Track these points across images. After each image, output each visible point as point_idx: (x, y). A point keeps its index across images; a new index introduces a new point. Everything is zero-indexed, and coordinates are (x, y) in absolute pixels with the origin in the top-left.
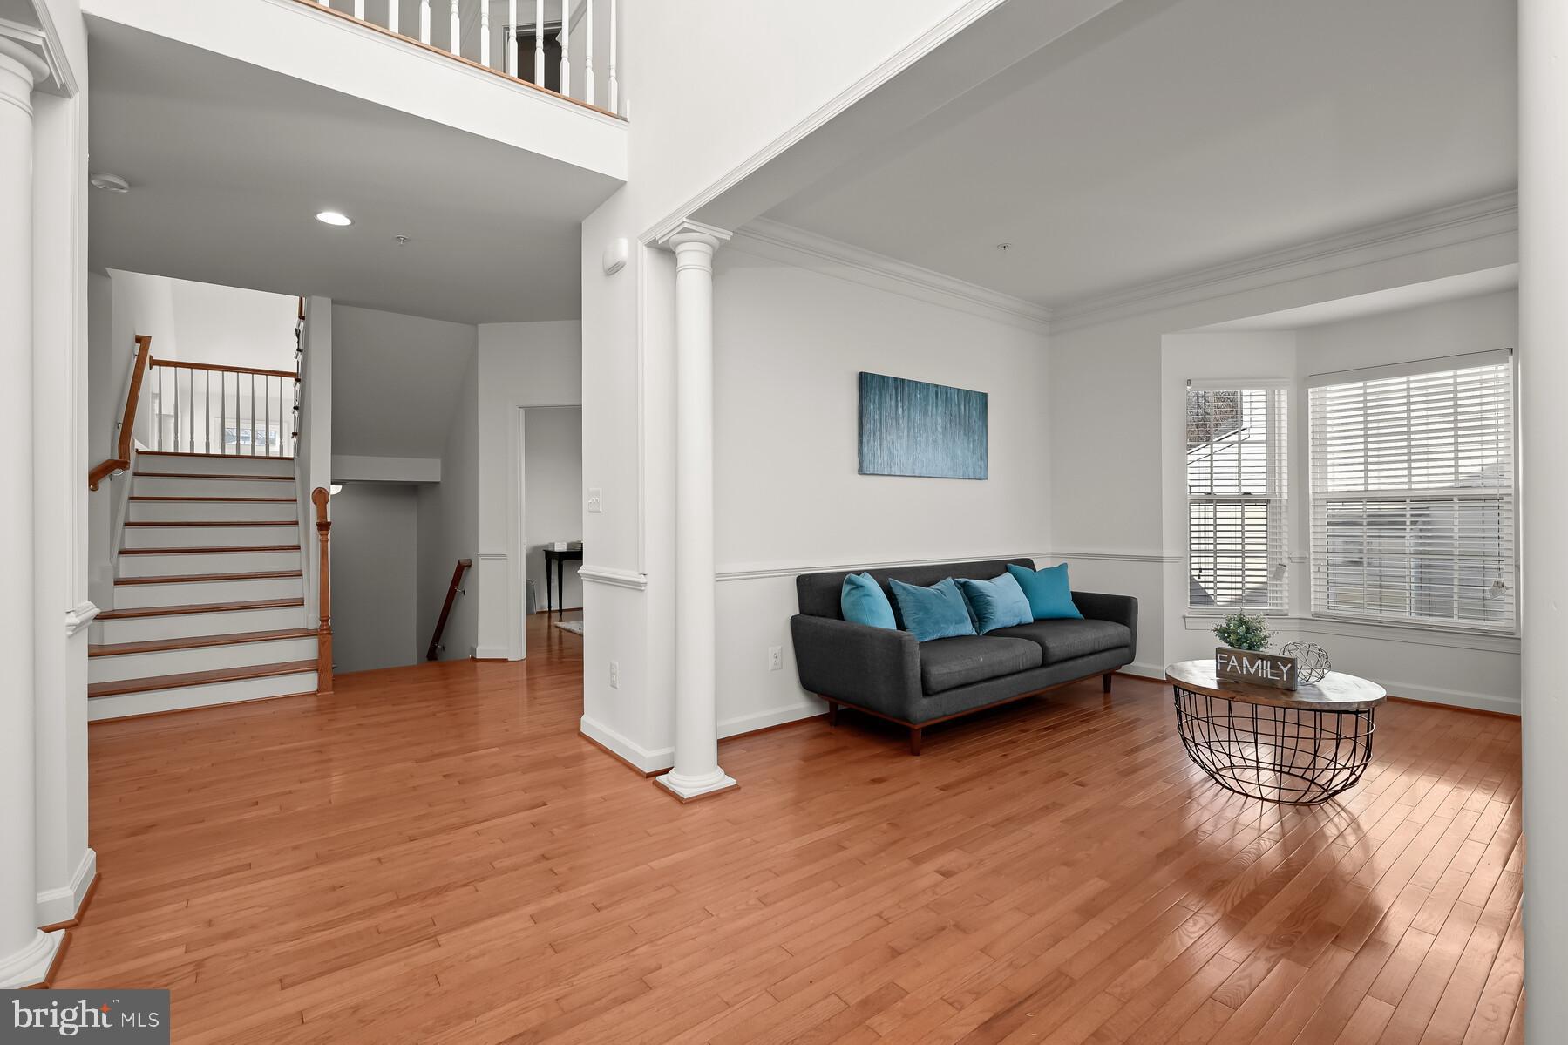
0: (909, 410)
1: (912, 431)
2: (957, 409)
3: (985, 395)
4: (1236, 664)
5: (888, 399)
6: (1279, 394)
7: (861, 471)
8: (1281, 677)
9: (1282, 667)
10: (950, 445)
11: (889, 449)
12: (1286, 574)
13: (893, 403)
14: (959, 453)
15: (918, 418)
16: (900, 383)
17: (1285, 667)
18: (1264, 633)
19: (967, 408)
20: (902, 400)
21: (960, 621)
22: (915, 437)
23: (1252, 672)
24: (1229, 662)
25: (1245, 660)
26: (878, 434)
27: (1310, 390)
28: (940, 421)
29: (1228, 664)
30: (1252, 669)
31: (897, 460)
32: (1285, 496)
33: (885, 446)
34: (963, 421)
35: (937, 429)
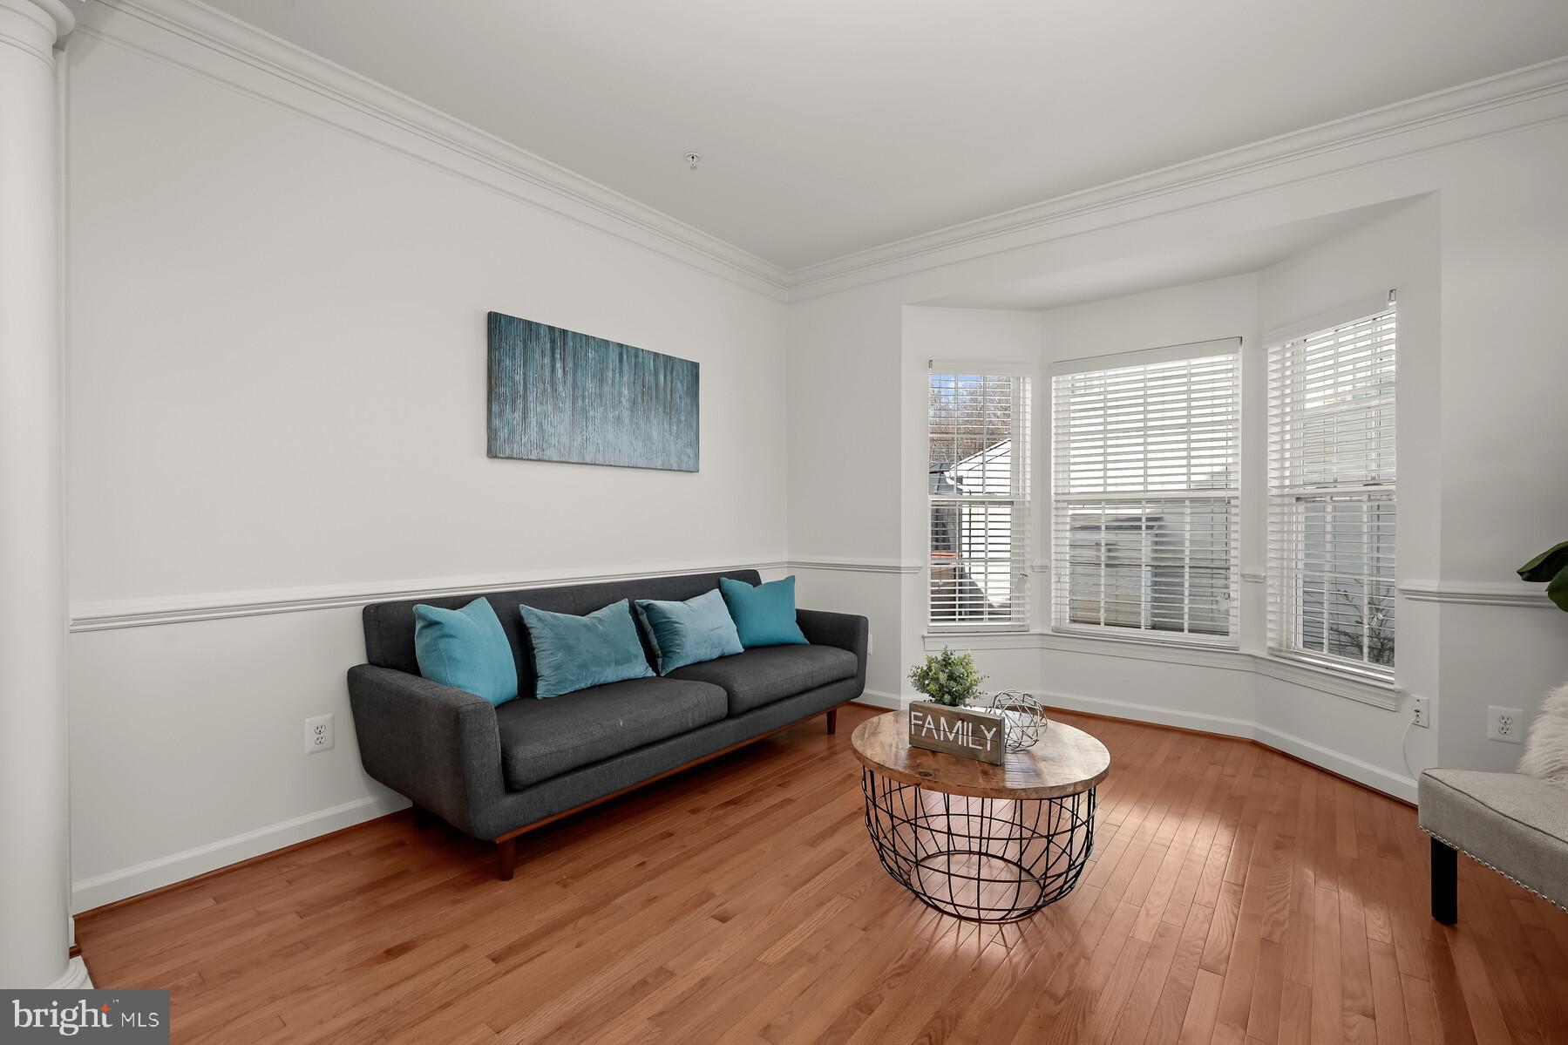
0: (575, 373)
1: (580, 401)
2: (652, 379)
3: (696, 366)
4: (932, 726)
5: (537, 355)
6: (1024, 383)
7: (492, 453)
8: (984, 745)
9: (986, 732)
10: (642, 423)
11: (540, 425)
12: (1028, 585)
13: (547, 360)
14: (655, 434)
15: (591, 386)
16: (559, 337)
17: (989, 731)
18: (975, 677)
19: (669, 378)
20: (563, 360)
21: (626, 659)
22: (584, 410)
23: (951, 737)
24: (924, 723)
25: (943, 720)
26: (520, 402)
27: (1054, 379)
28: (626, 392)
29: (923, 726)
30: (951, 733)
31: (554, 441)
32: (1028, 498)
33: (533, 420)
34: (661, 395)
35: (620, 402)
